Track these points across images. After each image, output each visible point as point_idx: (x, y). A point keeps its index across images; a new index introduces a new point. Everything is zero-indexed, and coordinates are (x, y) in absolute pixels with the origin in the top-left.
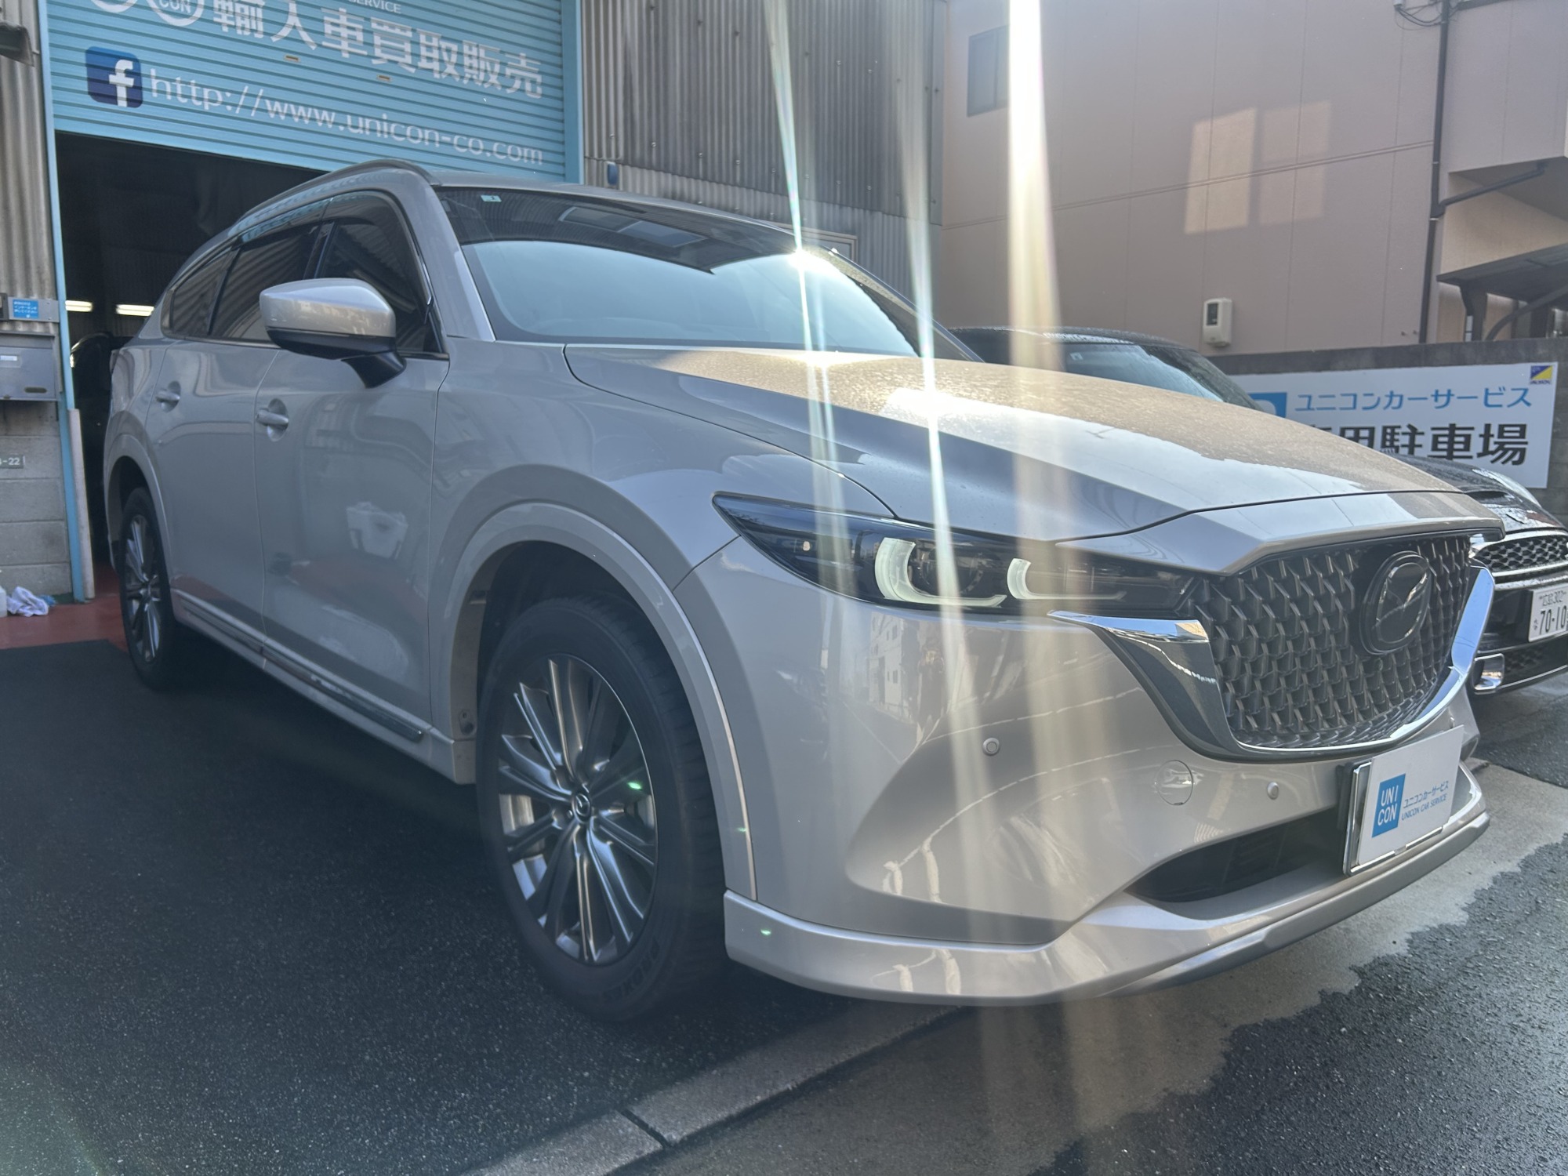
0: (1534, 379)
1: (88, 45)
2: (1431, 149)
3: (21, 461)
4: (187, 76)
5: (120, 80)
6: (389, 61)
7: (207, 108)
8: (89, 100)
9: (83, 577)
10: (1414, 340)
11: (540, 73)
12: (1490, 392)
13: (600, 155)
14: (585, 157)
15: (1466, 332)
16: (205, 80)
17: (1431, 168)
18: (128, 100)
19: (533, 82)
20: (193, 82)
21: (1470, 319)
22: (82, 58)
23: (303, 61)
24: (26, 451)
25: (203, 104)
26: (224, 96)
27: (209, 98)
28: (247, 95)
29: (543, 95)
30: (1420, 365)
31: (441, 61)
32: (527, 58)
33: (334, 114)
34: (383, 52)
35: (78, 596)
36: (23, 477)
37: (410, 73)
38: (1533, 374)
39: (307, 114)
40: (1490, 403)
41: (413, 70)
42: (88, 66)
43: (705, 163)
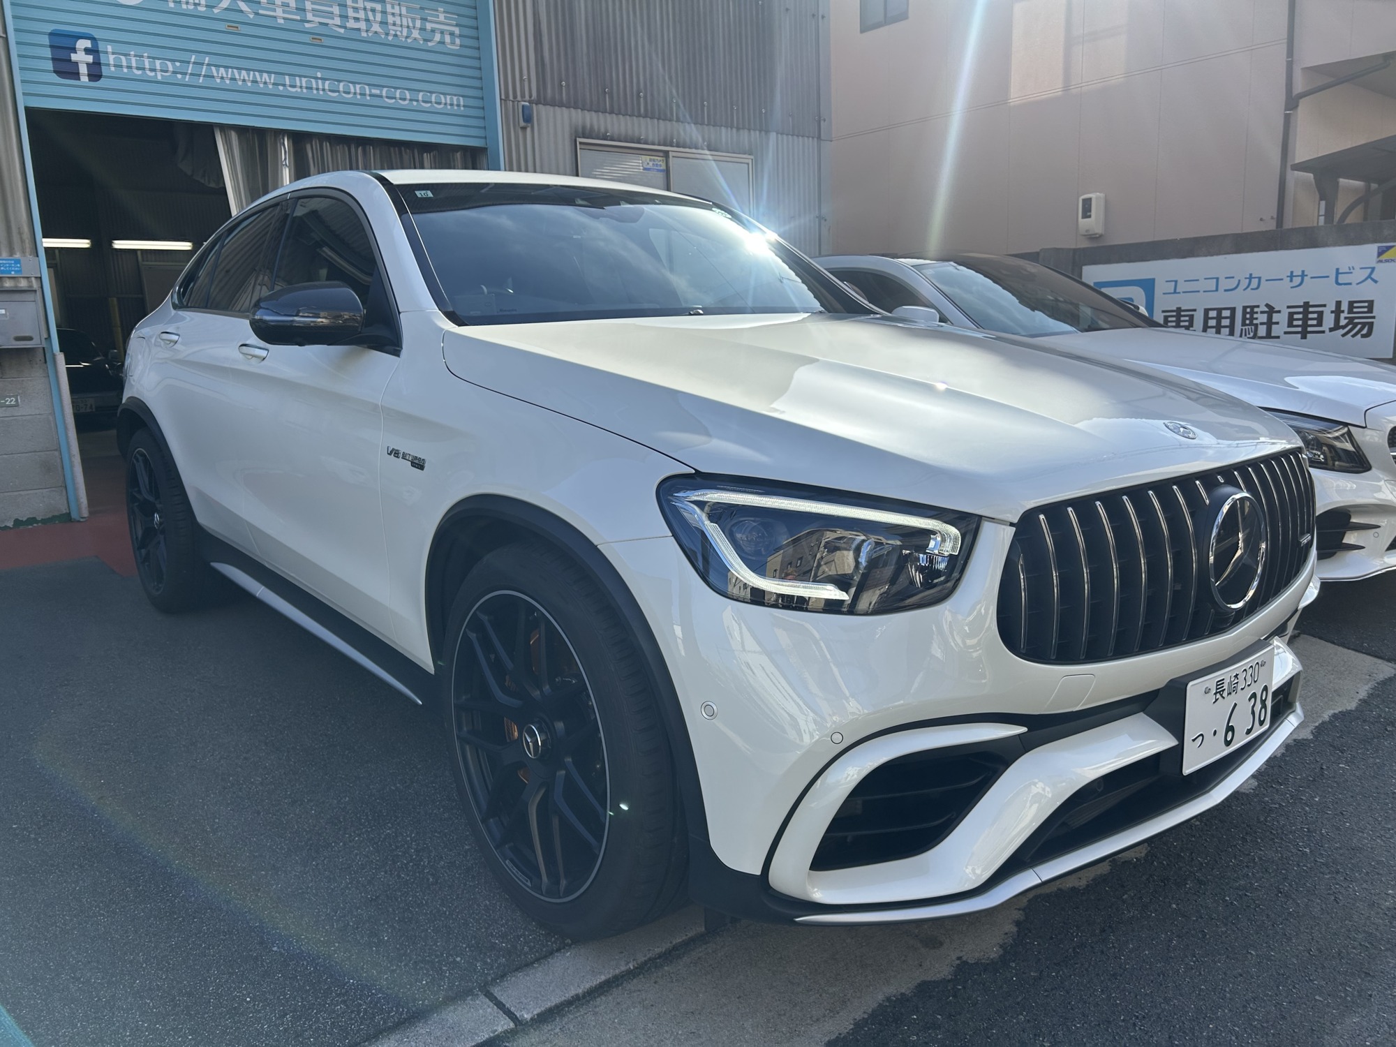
0: (1381, 258)
1: (50, 28)
2: (1285, 46)
3: (17, 401)
4: (140, 50)
5: (81, 58)
6: (320, 23)
7: (159, 78)
8: (55, 78)
9: (77, 499)
10: (1271, 226)
11: (457, 25)
12: (1340, 271)
13: (515, 97)
14: (501, 99)
15: (1319, 216)
16: (155, 53)
17: (1285, 63)
18: (89, 75)
19: (452, 34)
20: (146, 55)
21: (1323, 203)
22: (45, 40)
23: (244, 29)
24: (20, 391)
25: (156, 74)
26: (174, 66)
27: (160, 69)
28: (194, 63)
29: (461, 46)
30: (1276, 249)
31: (367, 20)
32: (444, 12)
33: (273, 75)
34: (313, 15)
35: (74, 515)
36: (19, 414)
37: (340, 33)
38: (1380, 254)
39: (249, 77)
40: (1340, 281)
41: (342, 31)
42: (51, 47)
43: (611, 98)
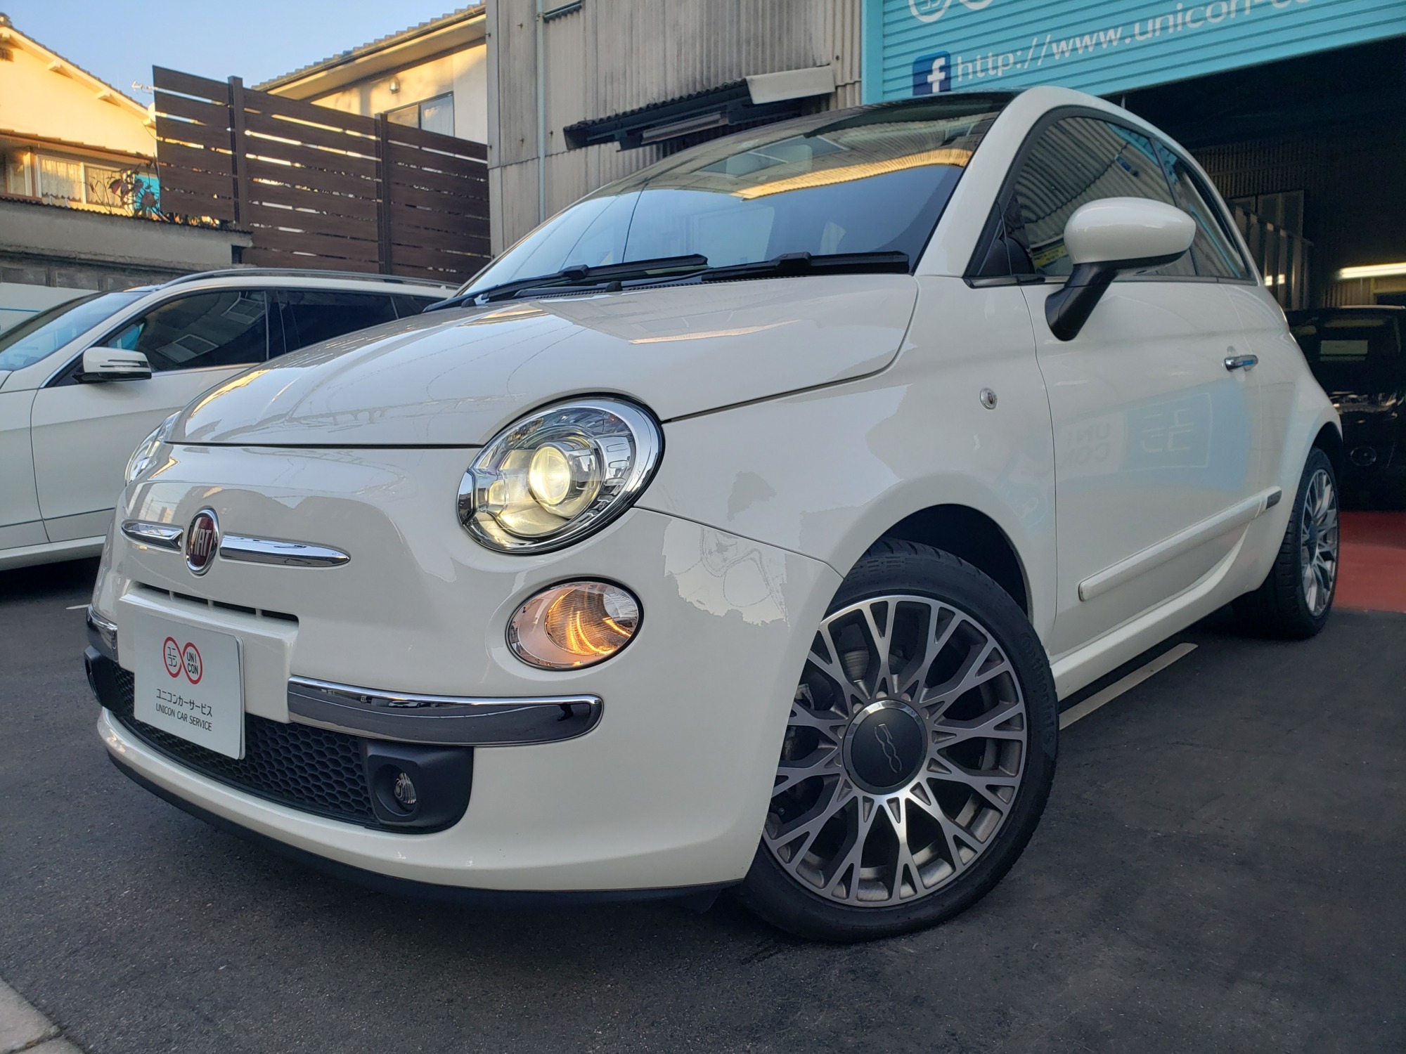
1: (913, 58)
4: (983, 52)
16: (1000, 48)
22: (909, 70)
